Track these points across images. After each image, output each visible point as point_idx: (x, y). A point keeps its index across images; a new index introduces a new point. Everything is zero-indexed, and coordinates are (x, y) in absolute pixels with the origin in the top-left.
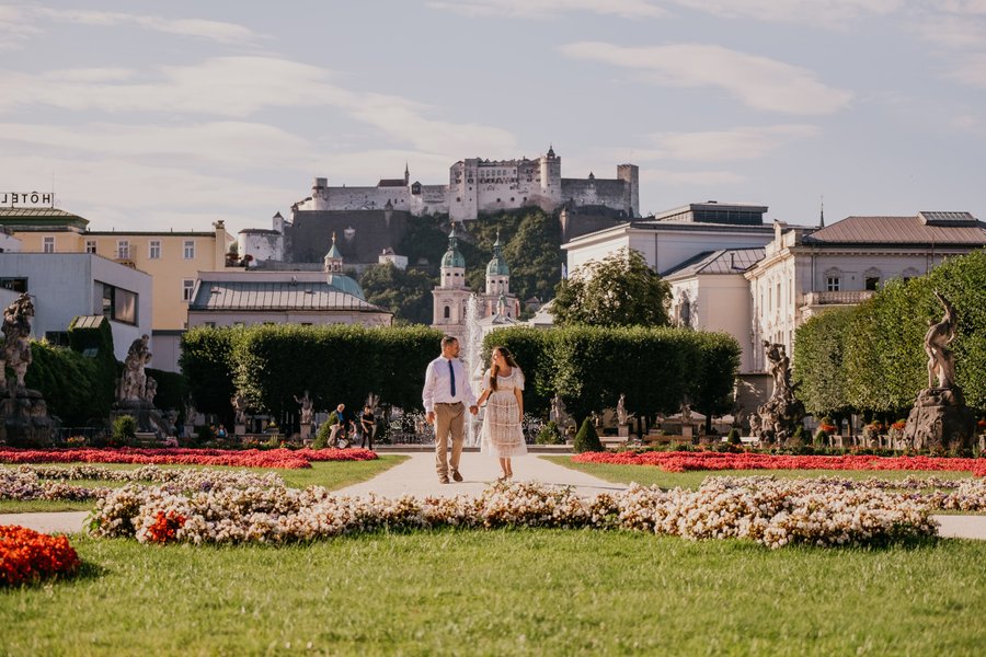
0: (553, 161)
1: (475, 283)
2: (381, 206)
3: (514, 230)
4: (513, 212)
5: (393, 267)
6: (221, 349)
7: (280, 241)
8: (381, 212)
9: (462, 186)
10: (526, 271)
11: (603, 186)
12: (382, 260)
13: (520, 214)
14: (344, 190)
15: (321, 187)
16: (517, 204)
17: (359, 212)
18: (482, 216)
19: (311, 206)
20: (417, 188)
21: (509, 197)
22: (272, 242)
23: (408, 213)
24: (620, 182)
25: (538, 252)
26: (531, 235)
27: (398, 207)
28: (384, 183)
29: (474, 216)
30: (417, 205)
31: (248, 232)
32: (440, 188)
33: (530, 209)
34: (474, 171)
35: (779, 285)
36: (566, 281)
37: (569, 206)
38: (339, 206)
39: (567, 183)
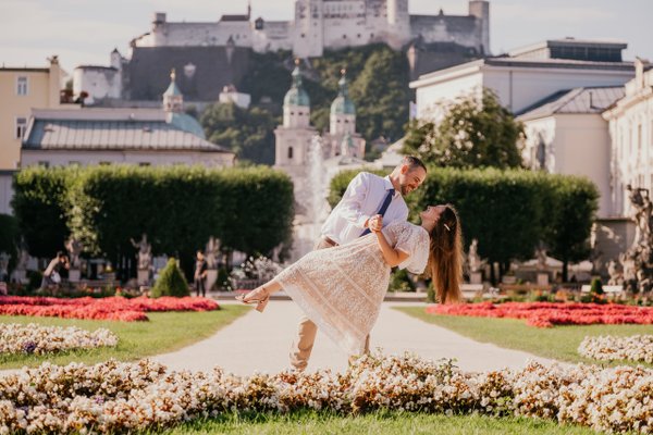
1: (320, 123)
2: (222, 41)
3: (360, 68)
4: (359, 50)
5: (236, 109)
6: (54, 190)
7: (118, 77)
8: (221, 49)
9: (307, 22)
10: (373, 110)
11: (454, 23)
12: (224, 98)
13: (366, 51)
14: (184, 25)
15: (160, 21)
16: (364, 41)
17: (200, 48)
18: (328, 53)
19: (150, 42)
20: (260, 24)
21: (356, 33)
22: (109, 78)
23: (250, 50)
24: (471, 18)
25: (385, 91)
26: (378, 73)
27: (240, 43)
28: (225, 18)
29: (319, 52)
30: (260, 41)
31: (85, 68)
32: (284, 24)
33: (377, 46)
34: (319, 6)
35: (640, 127)
36: (416, 121)
37: (418, 43)
38: (179, 41)
39: (416, 20)
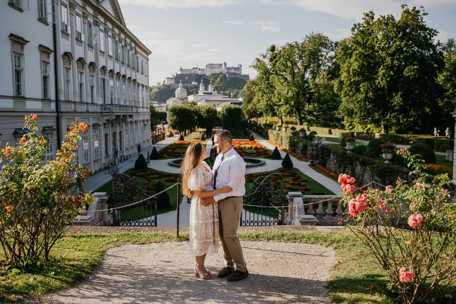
0: (225, 64)
2: (192, 73)
3: (218, 77)
4: (217, 74)
5: (195, 85)
7: (173, 80)
8: (192, 74)
9: (208, 69)
10: (220, 85)
11: (235, 69)
12: (193, 83)
13: (219, 74)
14: (185, 70)
15: (181, 69)
16: (219, 72)
17: (188, 74)
18: (212, 74)
19: (179, 73)
20: (199, 69)
21: (217, 71)
22: (172, 80)
23: (198, 74)
24: (238, 68)
25: (222, 82)
26: (221, 78)
27: (196, 73)
28: (193, 68)
29: (210, 74)
30: (199, 72)
31: (168, 78)
32: (204, 69)
33: (221, 73)
34: (211, 66)
37: (228, 73)
38: (185, 73)
39: (228, 68)
